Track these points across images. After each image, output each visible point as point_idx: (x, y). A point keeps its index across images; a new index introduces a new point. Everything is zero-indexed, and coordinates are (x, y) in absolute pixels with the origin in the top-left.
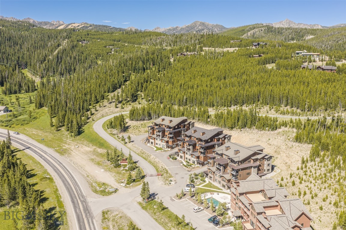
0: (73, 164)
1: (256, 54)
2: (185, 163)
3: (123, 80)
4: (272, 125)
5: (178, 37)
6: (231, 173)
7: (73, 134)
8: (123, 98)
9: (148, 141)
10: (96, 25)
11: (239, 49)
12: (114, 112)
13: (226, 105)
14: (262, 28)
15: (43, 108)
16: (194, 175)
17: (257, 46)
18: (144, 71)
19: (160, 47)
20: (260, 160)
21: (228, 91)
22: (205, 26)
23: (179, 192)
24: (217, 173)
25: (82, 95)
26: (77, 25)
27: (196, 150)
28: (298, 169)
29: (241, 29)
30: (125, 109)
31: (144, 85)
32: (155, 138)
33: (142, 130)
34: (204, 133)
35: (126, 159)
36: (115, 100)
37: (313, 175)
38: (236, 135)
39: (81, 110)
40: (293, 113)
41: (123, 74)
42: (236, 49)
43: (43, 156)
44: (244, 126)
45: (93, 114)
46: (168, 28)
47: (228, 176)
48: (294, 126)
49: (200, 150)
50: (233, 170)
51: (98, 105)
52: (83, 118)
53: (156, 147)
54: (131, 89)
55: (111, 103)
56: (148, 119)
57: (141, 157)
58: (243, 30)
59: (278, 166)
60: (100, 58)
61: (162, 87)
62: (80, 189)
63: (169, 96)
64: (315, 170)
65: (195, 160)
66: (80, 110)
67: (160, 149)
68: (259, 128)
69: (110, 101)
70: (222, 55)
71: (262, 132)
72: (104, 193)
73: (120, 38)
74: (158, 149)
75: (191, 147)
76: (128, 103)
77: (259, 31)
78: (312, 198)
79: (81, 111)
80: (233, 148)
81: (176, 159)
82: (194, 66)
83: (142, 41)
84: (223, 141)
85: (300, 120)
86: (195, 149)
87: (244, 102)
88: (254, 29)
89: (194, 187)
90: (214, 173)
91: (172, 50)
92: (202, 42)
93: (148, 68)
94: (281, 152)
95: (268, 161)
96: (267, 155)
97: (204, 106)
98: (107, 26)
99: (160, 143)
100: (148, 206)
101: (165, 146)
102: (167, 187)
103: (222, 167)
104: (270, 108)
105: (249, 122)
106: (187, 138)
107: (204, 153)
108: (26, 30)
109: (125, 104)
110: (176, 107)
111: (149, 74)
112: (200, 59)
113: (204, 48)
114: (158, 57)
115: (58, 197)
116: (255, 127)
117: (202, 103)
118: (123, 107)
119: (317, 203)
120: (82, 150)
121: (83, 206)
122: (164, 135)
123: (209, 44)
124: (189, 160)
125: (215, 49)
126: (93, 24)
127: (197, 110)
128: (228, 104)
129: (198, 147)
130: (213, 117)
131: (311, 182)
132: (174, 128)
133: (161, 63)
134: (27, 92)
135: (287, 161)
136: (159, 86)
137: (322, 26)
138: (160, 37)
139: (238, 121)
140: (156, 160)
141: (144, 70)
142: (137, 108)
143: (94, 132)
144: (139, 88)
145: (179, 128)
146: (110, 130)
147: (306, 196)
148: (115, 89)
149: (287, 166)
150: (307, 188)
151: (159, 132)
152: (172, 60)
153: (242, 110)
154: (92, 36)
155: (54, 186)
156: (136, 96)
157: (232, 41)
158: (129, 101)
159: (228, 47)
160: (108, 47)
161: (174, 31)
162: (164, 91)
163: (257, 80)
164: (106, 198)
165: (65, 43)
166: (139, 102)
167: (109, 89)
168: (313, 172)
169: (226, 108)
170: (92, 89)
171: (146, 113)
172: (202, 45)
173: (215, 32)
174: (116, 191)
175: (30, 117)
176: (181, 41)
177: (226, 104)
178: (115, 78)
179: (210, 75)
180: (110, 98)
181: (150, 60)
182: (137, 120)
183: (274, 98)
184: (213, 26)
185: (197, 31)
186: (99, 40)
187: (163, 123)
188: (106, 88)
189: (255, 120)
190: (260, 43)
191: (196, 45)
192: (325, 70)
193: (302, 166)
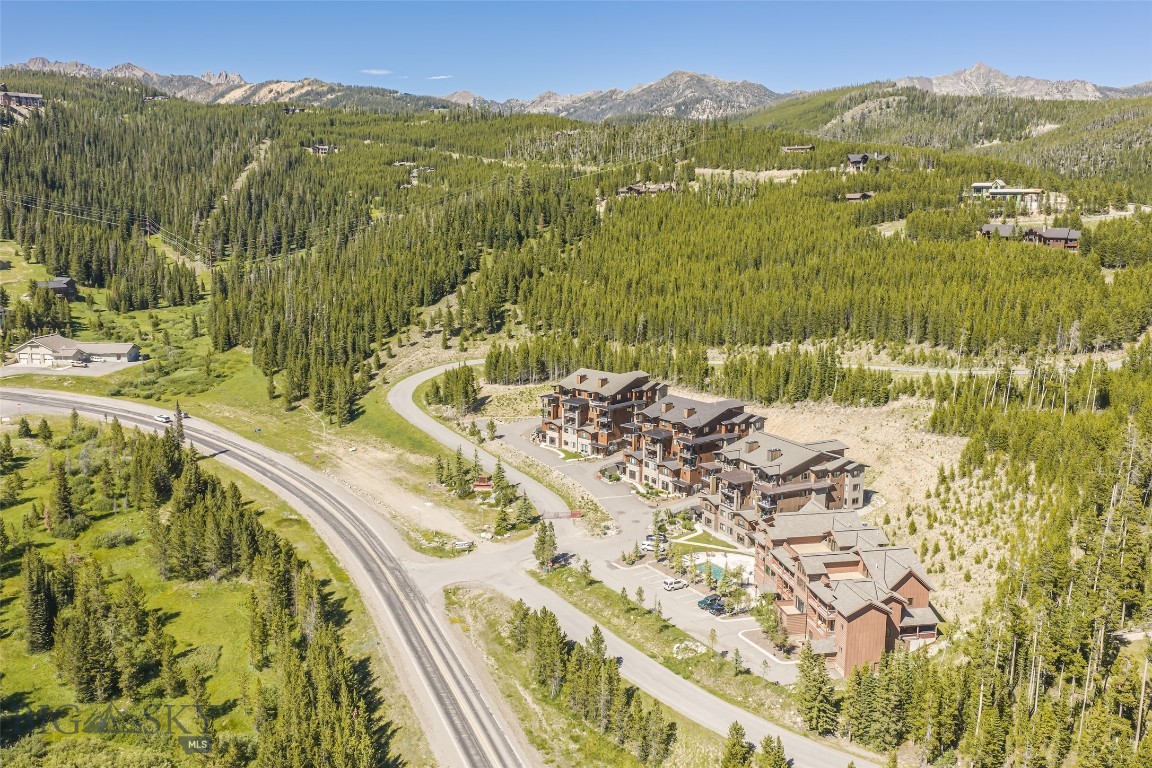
0: (349, 490)
1: (856, 192)
2: (643, 490)
3: (459, 269)
4: (878, 392)
5: (617, 133)
6: (758, 505)
7: (335, 418)
8: (464, 320)
9: (540, 435)
10: (349, 88)
11: (803, 174)
12: (439, 360)
13: (758, 341)
14: (891, 99)
15: (236, 348)
16: (666, 513)
17: (861, 166)
18: (521, 243)
19: (562, 166)
20: (833, 475)
21: (764, 301)
22: (707, 88)
23: (629, 551)
24: (724, 509)
25: (349, 311)
26: (287, 89)
27: (671, 455)
28: (928, 496)
29: (821, 102)
30: (471, 351)
31: (523, 285)
32: (560, 428)
33: (523, 407)
34: (691, 412)
35: (489, 479)
36: (443, 326)
37: (962, 507)
38: (781, 418)
39: (350, 353)
40: (936, 361)
41: (461, 253)
42: (795, 175)
43: (269, 472)
44: (803, 394)
45: (384, 365)
46: (584, 95)
47: (751, 514)
48: (933, 393)
49: (682, 455)
50: (764, 497)
51: (394, 340)
52: (357, 376)
53: (565, 451)
54: (487, 296)
55: (429, 334)
56: (537, 377)
57: (527, 474)
58: (830, 105)
59: (882, 492)
60: (377, 198)
61: (574, 289)
62: (381, 544)
63: (597, 315)
64: (970, 496)
65: (668, 479)
66: (345, 352)
67: (576, 455)
68: (840, 400)
69: (428, 330)
70: (753, 193)
71: (849, 410)
72: (440, 552)
73: (436, 135)
74: (569, 455)
75: (658, 448)
76: (479, 337)
77: (881, 109)
78: (953, 558)
79: (351, 357)
80: (766, 445)
81: (618, 479)
82: (669, 226)
83: (503, 144)
84: (743, 431)
85: (948, 377)
86: (669, 453)
87: (808, 330)
88: (863, 102)
89: (665, 541)
90: (717, 507)
91: (600, 177)
92: (693, 150)
93: (531, 234)
94: (892, 459)
95: (853, 476)
96: (850, 462)
97: (696, 342)
98: (384, 90)
99: (575, 440)
100: (551, 579)
101: (589, 449)
102: (597, 541)
103: (736, 491)
104: (877, 347)
105: (816, 385)
106: (648, 425)
107: (691, 462)
108: (136, 109)
109: (471, 338)
110: (616, 346)
111: (535, 250)
112: (686, 205)
113: (698, 171)
114: (559, 201)
115: (331, 561)
116: (830, 398)
117: (691, 335)
118: (465, 346)
119: (961, 568)
120: (367, 457)
121: (396, 577)
122: (584, 420)
123: (714, 156)
124: (654, 481)
125: (732, 175)
126: (339, 85)
127: (674, 352)
128: (762, 339)
129: (676, 446)
130: (718, 373)
131: (955, 525)
132: (613, 400)
133: (568, 219)
134: (175, 305)
135: (905, 479)
136: (565, 288)
138: (563, 133)
139: (787, 381)
140: (564, 481)
141: (520, 239)
142: (506, 347)
143: (393, 412)
144: (508, 294)
145: (624, 399)
146: (433, 407)
147: (939, 556)
148: (438, 295)
149: (903, 491)
150: (943, 538)
151: (572, 409)
152: (601, 208)
153: (797, 354)
154: (343, 127)
155: (314, 537)
156: (501, 316)
157: (785, 149)
158: (480, 330)
159: (774, 168)
160: (397, 164)
161: (604, 106)
162: (582, 301)
163: (847, 271)
164: (447, 563)
165: (264, 152)
166: (509, 331)
167: (423, 295)
168: (964, 500)
169: (756, 348)
170: (375, 296)
171: (533, 362)
172: (693, 159)
173: (740, 107)
174: (471, 548)
175: (209, 375)
176: (627, 147)
177: (757, 337)
178: (437, 264)
179: (715, 254)
180: (428, 321)
181: (537, 209)
182: (508, 382)
183: (888, 319)
184: (733, 89)
185: (678, 107)
186: (367, 142)
187: (582, 387)
188: (414, 293)
189: (831, 378)
190: (870, 156)
191: (673, 161)
192: (1050, 239)
193: (937, 489)
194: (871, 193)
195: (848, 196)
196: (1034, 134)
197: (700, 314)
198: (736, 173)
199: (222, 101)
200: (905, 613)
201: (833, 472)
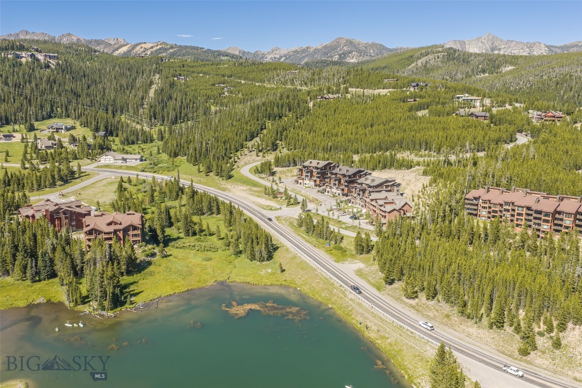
0: (238, 197)
1: (412, 98)
2: (331, 196)
3: (259, 128)
4: (409, 165)
7: (224, 178)
8: (263, 147)
9: (296, 182)
10: (180, 46)
11: (392, 91)
12: (256, 160)
14: (440, 54)
15: (178, 157)
16: (340, 201)
17: (416, 88)
18: (281, 119)
19: (292, 87)
21: (373, 138)
22: (354, 46)
23: (329, 209)
24: (357, 198)
26: (150, 46)
28: (419, 192)
30: (267, 157)
31: (284, 134)
32: (303, 179)
33: (289, 174)
34: (347, 171)
35: (282, 193)
36: (255, 148)
38: (377, 173)
40: (428, 156)
41: (259, 122)
42: (389, 91)
44: (384, 167)
45: (237, 161)
46: (293, 49)
48: (425, 165)
49: (344, 184)
51: (238, 153)
52: (228, 165)
54: (271, 138)
55: (251, 151)
56: (293, 165)
57: (294, 192)
58: (412, 57)
59: (406, 193)
60: (212, 101)
61: (303, 135)
62: (253, 208)
63: (313, 144)
65: (340, 192)
67: (309, 187)
68: (397, 168)
70: (372, 99)
71: (399, 171)
73: (232, 72)
74: (306, 187)
75: (337, 182)
76: (269, 152)
77: (435, 59)
79: (225, 158)
80: (371, 179)
81: (324, 193)
82: (338, 112)
83: (264, 76)
85: (431, 160)
86: (340, 184)
87: (388, 148)
88: (427, 56)
89: (340, 207)
90: (355, 198)
92: (348, 80)
93: (284, 115)
94: (410, 184)
95: (397, 187)
96: (396, 183)
97: (349, 152)
98: (198, 47)
99: (309, 183)
101: (313, 185)
103: (361, 192)
104: (411, 152)
105: (389, 164)
106: (333, 175)
107: (347, 186)
109: (266, 153)
111: (287, 121)
112: (345, 103)
113: (350, 89)
114: (294, 102)
116: (393, 168)
117: (347, 150)
118: (265, 155)
120: (239, 188)
121: (260, 214)
122: (312, 176)
123: (356, 83)
124: (335, 193)
125: (364, 92)
126: (176, 45)
127: (341, 156)
128: (372, 151)
129: (342, 182)
130: (357, 162)
132: (321, 169)
133: (298, 109)
134: (145, 143)
135: (413, 189)
137: (547, 44)
139: (379, 163)
140: (306, 194)
141: (280, 117)
142: (280, 156)
143: (244, 176)
144: (279, 137)
145: (325, 169)
146: (258, 174)
148: (252, 137)
149: (412, 191)
151: (307, 172)
152: (311, 105)
154: (189, 68)
156: (276, 145)
158: (269, 150)
159: (381, 89)
160: (217, 85)
161: (304, 55)
162: (307, 140)
163: (403, 127)
164: (274, 212)
165: (157, 80)
166: (280, 150)
167: (247, 137)
168: (429, 192)
169: (370, 154)
171: (291, 159)
172: (348, 84)
174: (280, 209)
175: (173, 165)
176: (320, 79)
178: (251, 126)
179: (356, 122)
180: (250, 146)
181: (285, 105)
182: (283, 167)
183: (415, 143)
184: (367, 46)
185: (340, 55)
186: (201, 75)
187: (311, 165)
188: (243, 136)
189: (394, 161)
190: (419, 84)
191: (339, 85)
192: (479, 116)
193: (422, 190)
194: (417, 99)
195: (408, 100)
196: (504, 71)
197: (350, 144)
198: (365, 91)
199: (117, 52)
200: (404, 214)
201: (391, 186)
